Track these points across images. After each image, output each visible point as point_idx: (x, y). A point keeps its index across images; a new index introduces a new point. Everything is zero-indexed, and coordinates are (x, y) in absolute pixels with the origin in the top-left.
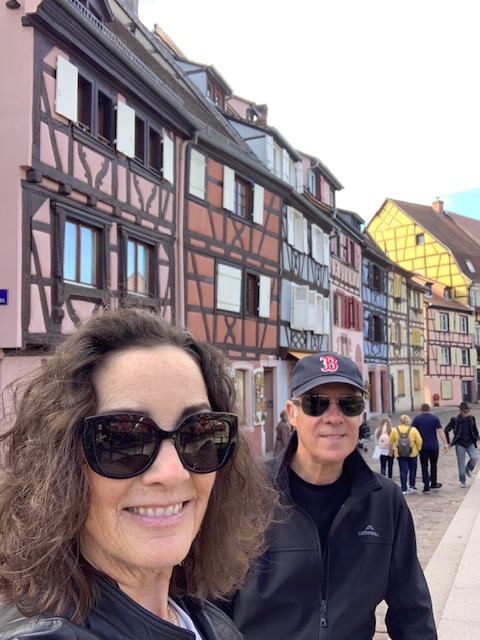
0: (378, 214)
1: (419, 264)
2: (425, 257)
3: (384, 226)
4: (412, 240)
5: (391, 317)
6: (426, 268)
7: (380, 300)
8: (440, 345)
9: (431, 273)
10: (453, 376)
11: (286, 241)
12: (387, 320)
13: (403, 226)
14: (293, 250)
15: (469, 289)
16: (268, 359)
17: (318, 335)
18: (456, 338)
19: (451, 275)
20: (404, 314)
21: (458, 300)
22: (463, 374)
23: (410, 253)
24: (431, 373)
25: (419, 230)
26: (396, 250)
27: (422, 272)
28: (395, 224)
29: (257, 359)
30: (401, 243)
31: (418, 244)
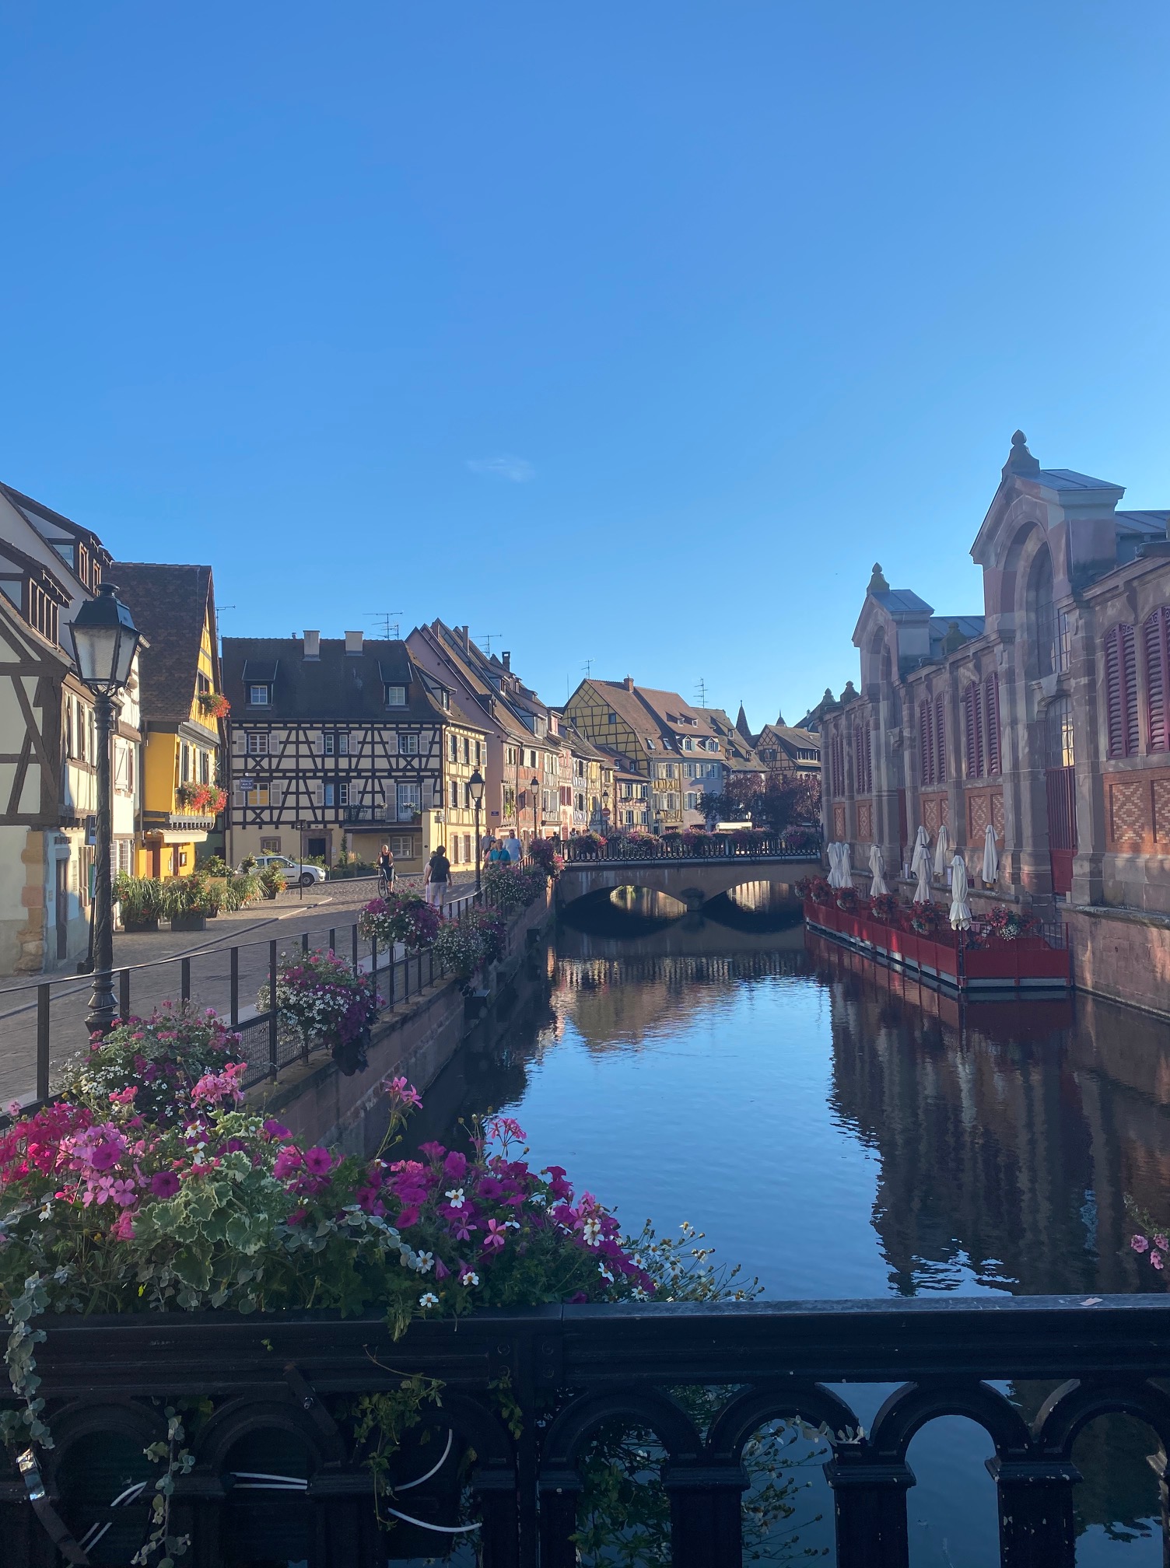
0: (577, 692)
1: (611, 739)
2: (616, 734)
3: (582, 704)
4: (605, 719)
6: (617, 743)
9: (622, 747)
13: (599, 706)
15: (649, 764)
19: (636, 751)
21: (641, 771)
23: (605, 730)
25: (611, 712)
26: (593, 726)
27: (614, 747)
28: (591, 703)
30: (597, 721)
31: (610, 723)
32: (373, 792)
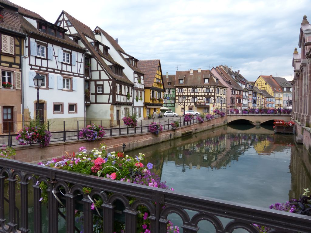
0: (258, 78)
2: (267, 87)
4: (264, 84)
5: (257, 100)
9: (268, 90)
11: (243, 95)
13: (263, 81)
15: (274, 94)
16: (241, 107)
19: (271, 91)
25: (266, 82)
26: (261, 85)
32: (201, 100)
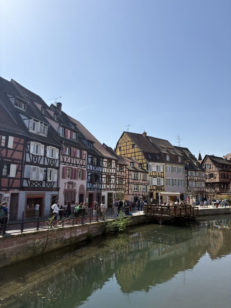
0: (121, 137)
1: (133, 155)
2: (135, 153)
3: (123, 141)
4: (131, 146)
5: (104, 175)
7: (98, 169)
8: (134, 184)
9: (137, 158)
10: (139, 195)
11: (29, 153)
12: (102, 176)
14: (33, 155)
15: (147, 165)
16: (14, 190)
17: (51, 182)
18: (141, 182)
19: (142, 159)
20: (113, 173)
21: (144, 168)
22: (144, 194)
23: (131, 151)
24: (129, 194)
25: (133, 143)
26: (127, 150)
28: (126, 141)
29: (8, 190)
30: (128, 147)
31: (133, 148)
